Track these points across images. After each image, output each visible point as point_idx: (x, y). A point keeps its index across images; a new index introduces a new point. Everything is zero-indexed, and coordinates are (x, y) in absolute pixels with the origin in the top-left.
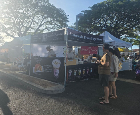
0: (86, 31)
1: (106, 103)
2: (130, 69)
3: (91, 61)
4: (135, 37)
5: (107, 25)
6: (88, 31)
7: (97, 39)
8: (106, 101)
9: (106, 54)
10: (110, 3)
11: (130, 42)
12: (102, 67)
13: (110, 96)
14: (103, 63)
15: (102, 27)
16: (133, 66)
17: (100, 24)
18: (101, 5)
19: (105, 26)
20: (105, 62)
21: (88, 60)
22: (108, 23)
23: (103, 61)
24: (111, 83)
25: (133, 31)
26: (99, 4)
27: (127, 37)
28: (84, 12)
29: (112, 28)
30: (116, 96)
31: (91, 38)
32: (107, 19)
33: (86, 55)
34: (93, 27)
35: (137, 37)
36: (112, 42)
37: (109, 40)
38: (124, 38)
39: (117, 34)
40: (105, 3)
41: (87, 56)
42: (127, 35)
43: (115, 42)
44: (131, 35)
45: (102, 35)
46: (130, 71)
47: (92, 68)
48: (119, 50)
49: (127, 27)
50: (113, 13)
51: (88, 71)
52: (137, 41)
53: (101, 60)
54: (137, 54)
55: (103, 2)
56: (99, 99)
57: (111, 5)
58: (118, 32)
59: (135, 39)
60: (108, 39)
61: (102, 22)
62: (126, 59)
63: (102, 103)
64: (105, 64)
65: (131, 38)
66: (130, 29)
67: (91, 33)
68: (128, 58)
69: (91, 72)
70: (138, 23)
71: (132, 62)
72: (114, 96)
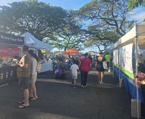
0: (6, 30)
1: (26, 106)
2: (51, 69)
3: (11, 63)
4: (56, 40)
5: (29, 27)
6: (9, 30)
7: (17, 40)
8: (26, 104)
9: (25, 55)
10: (31, 5)
11: (52, 44)
12: (21, 70)
13: (30, 98)
14: (22, 66)
15: (24, 27)
16: (53, 67)
17: (22, 24)
18: (22, 4)
19: (28, 27)
20: (23, 64)
21: (8, 63)
22: (31, 24)
23: (22, 63)
24: (30, 85)
25: (54, 35)
26: (20, 2)
27: (49, 39)
28: (2, 8)
29: (34, 30)
30: (37, 97)
31: (10, 39)
32: (29, 20)
33: (7, 57)
34: (14, 26)
35: (57, 40)
36: (34, 43)
37: (31, 41)
38: (46, 41)
39: (40, 36)
40: (27, 3)
41: (8, 59)
42: (49, 38)
43: (37, 44)
44: (52, 38)
45: (23, 35)
46: (51, 71)
47: (12, 72)
48: (42, 52)
49: (48, 31)
50: (35, 15)
51: (7, 75)
52: (57, 44)
53: (20, 62)
54: (58, 56)
55: (24, 2)
56: (19, 104)
57: (32, 7)
58: (40, 34)
59: (56, 42)
60: (29, 40)
61: (24, 23)
62: (48, 60)
63: (22, 107)
64: (23, 66)
65: (52, 41)
66: (50, 33)
67: (13, 33)
68: (50, 59)
69: (11, 75)
70: (57, 27)
71: (53, 63)
72: (35, 97)
